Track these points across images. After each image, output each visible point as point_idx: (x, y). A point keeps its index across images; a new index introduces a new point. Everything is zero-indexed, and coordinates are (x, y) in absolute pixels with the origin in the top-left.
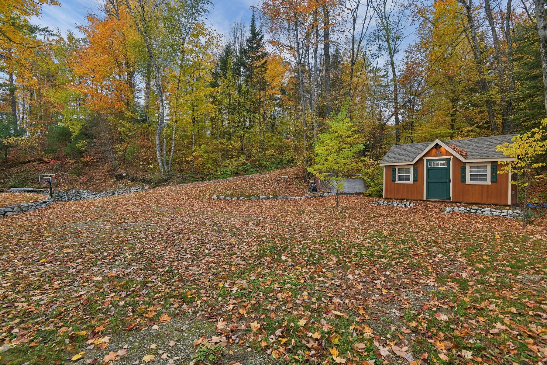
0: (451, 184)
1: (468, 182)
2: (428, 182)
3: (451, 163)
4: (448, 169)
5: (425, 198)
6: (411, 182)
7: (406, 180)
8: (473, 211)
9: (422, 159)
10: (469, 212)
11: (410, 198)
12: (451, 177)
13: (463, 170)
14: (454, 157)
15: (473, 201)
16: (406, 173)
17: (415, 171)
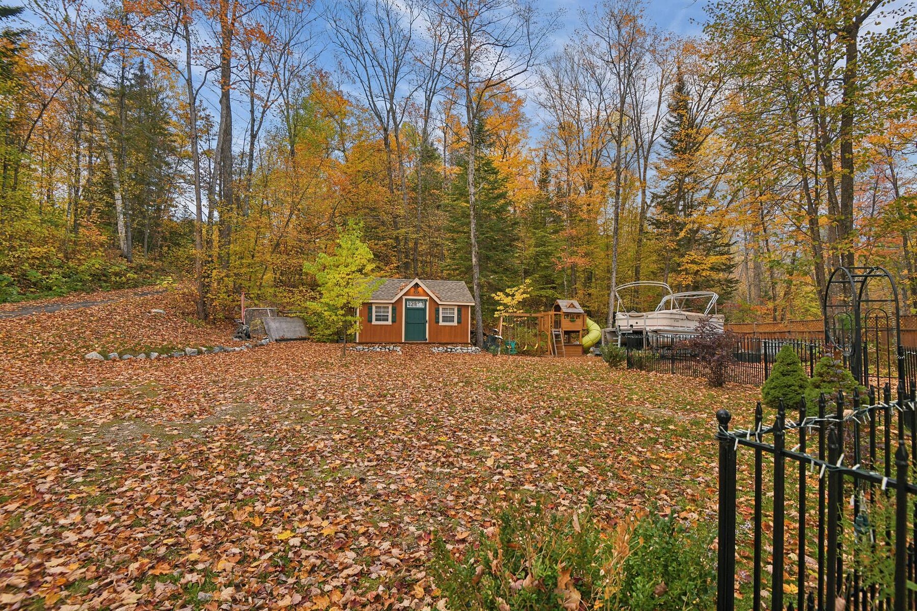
0: (427, 325)
1: (441, 323)
2: (406, 322)
3: (428, 303)
4: (424, 310)
5: (403, 341)
6: (390, 322)
7: (384, 320)
8: (449, 350)
9: (401, 298)
10: (446, 351)
11: (388, 341)
12: (427, 318)
13: (437, 311)
14: (431, 298)
15: (445, 341)
16: (384, 312)
17: (394, 309)
